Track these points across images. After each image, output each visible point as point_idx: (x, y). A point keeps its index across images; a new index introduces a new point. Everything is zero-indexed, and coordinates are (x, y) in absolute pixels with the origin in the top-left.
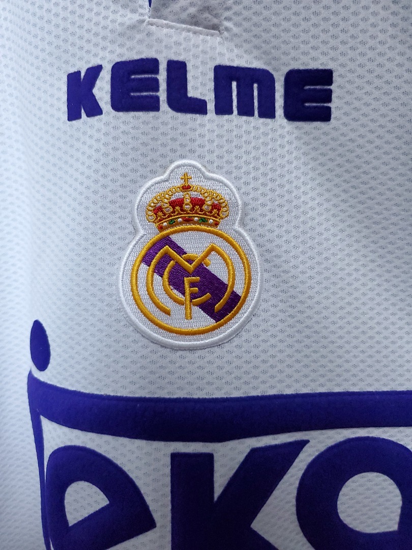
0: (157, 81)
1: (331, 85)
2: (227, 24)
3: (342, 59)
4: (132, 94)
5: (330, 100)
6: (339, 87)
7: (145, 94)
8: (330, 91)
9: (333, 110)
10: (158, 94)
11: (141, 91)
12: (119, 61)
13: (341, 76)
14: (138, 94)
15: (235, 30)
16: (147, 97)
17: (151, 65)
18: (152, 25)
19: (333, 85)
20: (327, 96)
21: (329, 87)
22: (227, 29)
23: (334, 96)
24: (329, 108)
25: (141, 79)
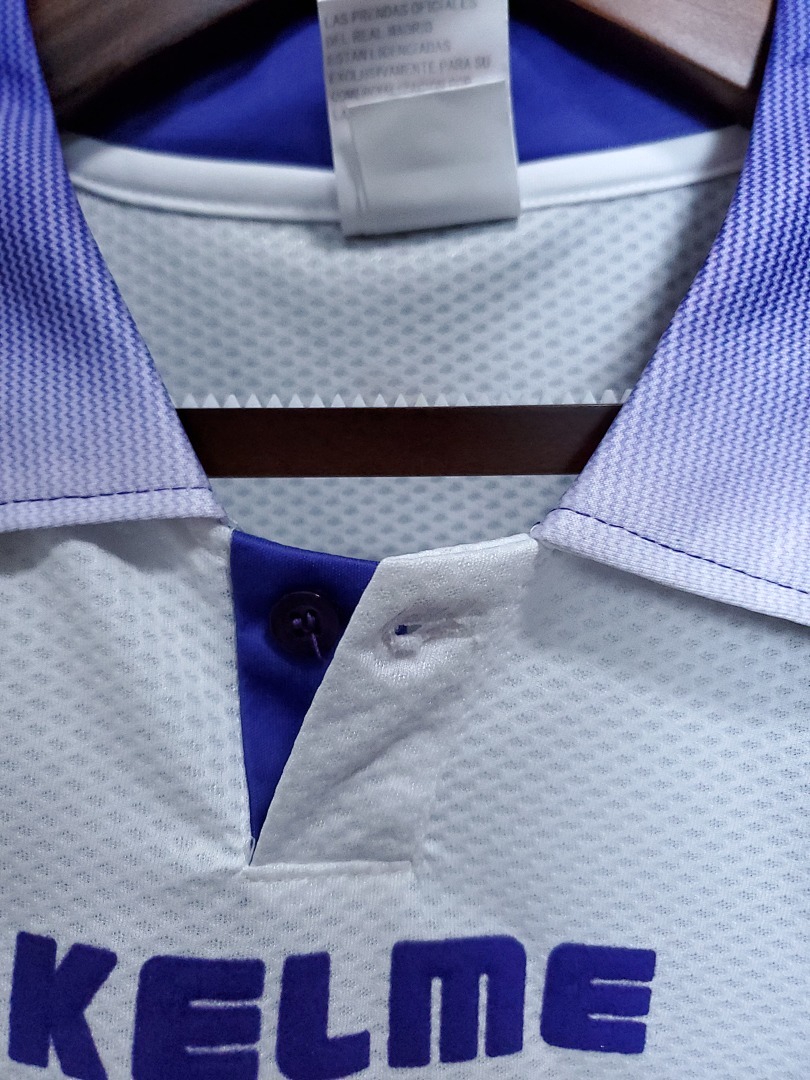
0: (255, 1014)
1: (651, 980)
2: (431, 847)
3: (680, 933)
4: (190, 1049)
5: (644, 1010)
6: (669, 985)
7: (224, 1049)
8: (648, 992)
9: (650, 1031)
10: (257, 1046)
11: (213, 1044)
12: (162, 954)
13: (673, 964)
14: (205, 1050)
15: (449, 858)
16: (226, 1057)
17: (244, 976)
18: (254, 880)
19: (655, 979)
20: (640, 1002)
21: (645, 984)
22: (429, 858)
23: (654, 999)
24: (642, 1028)
25: (216, 1012)
